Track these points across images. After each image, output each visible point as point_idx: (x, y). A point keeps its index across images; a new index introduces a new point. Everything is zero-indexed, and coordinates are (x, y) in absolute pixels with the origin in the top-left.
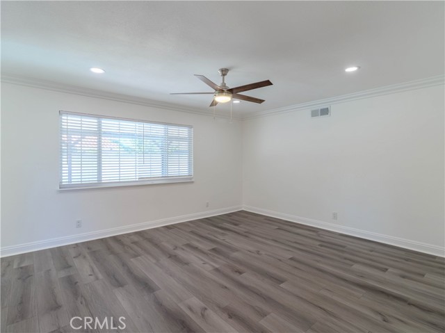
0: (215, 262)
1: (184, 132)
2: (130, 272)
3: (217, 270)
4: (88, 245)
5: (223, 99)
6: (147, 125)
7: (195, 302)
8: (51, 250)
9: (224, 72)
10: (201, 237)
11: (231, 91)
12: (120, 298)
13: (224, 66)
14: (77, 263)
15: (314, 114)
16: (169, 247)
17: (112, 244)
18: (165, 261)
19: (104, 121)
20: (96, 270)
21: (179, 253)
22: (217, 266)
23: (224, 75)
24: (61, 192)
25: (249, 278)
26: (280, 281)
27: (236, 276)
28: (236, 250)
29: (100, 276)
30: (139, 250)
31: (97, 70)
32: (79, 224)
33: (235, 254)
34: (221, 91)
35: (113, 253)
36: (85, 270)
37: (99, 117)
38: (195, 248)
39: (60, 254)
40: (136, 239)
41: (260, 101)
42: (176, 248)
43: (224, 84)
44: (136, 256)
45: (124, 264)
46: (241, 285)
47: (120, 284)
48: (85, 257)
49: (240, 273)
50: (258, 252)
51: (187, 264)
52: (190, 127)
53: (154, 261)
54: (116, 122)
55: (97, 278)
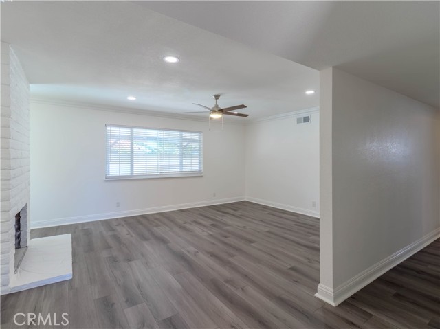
0: (211, 231)
1: (196, 136)
2: (153, 234)
3: (211, 235)
4: (125, 219)
5: (217, 116)
6: (166, 132)
7: (192, 249)
8: (101, 221)
9: (217, 97)
10: (206, 217)
11: (222, 111)
12: (146, 245)
13: (217, 93)
14: (118, 228)
15: (299, 121)
16: (181, 222)
17: (141, 219)
18: (177, 230)
19: (135, 130)
20: (131, 232)
21: (187, 226)
22: (211, 233)
23: (217, 99)
24: (106, 181)
25: (232, 240)
26: (252, 242)
27: (224, 239)
28: (229, 225)
29: (134, 235)
30: (160, 223)
31: (131, 98)
32: (118, 205)
33: (228, 228)
34: (214, 111)
35: (141, 224)
36: (124, 232)
37: (132, 127)
38: (200, 224)
39: (107, 223)
40: (158, 217)
41: (246, 116)
42: (185, 223)
43: (217, 106)
44: (157, 226)
45: (149, 230)
46: (225, 243)
47: (146, 239)
48: (123, 226)
49: (226, 237)
50: (244, 227)
51: (191, 231)
52: (200, 132)
53: (169, 229)
54: (144, 131)
55: (132, 236)
